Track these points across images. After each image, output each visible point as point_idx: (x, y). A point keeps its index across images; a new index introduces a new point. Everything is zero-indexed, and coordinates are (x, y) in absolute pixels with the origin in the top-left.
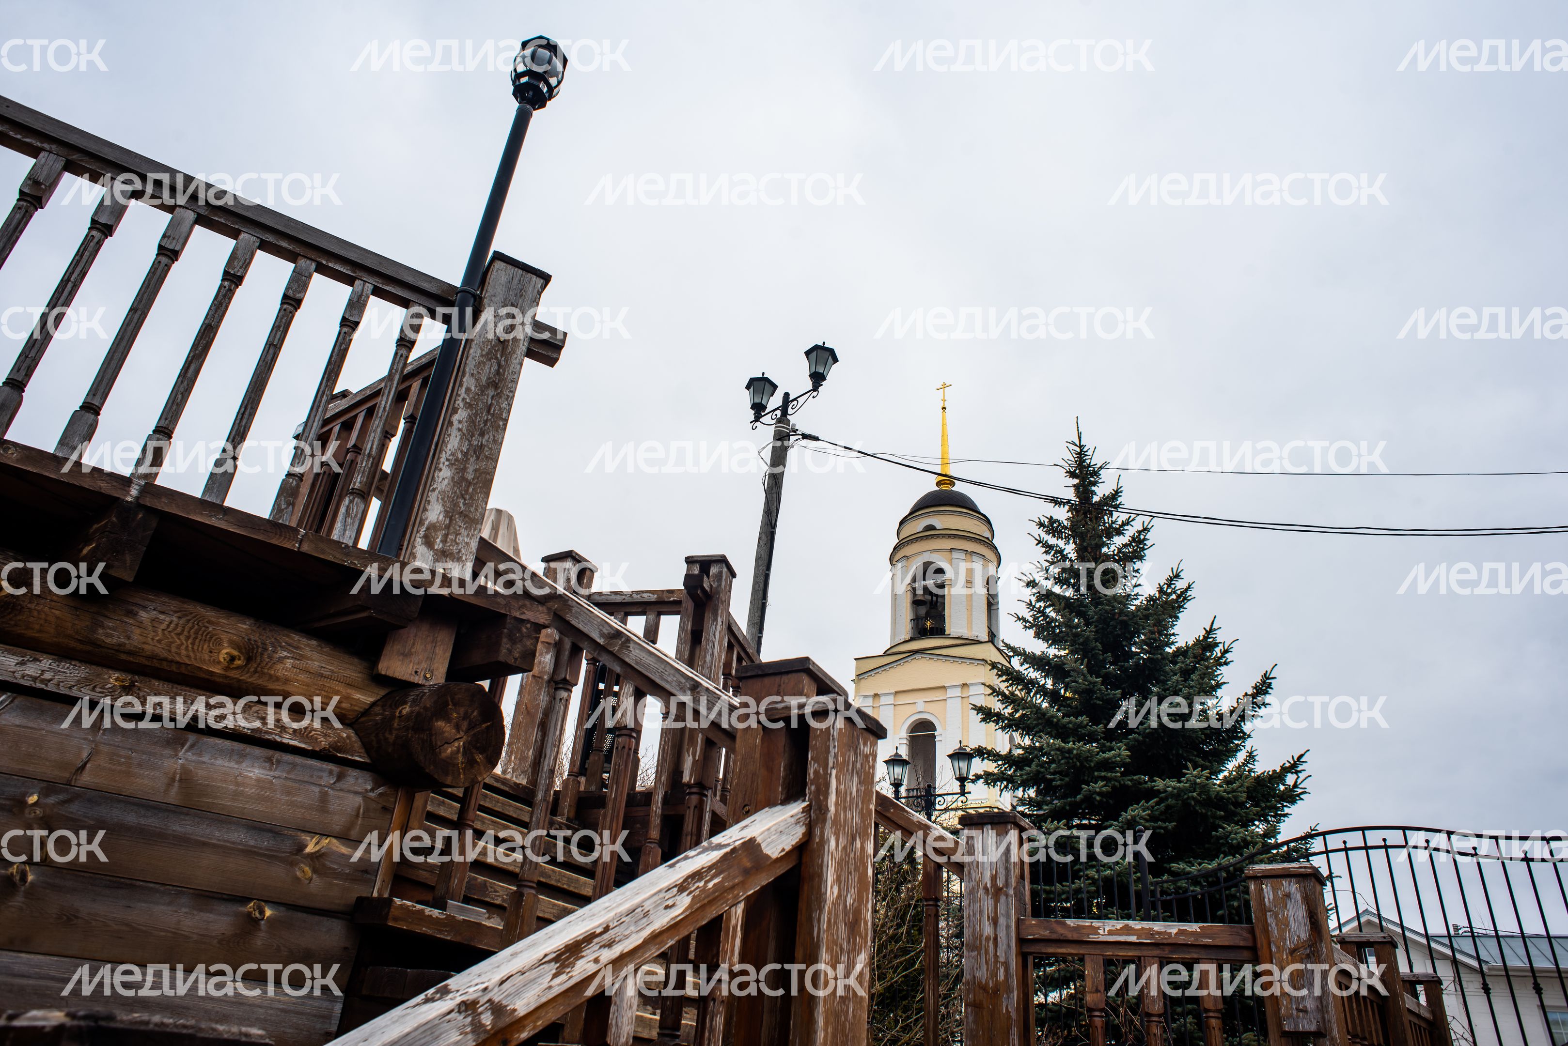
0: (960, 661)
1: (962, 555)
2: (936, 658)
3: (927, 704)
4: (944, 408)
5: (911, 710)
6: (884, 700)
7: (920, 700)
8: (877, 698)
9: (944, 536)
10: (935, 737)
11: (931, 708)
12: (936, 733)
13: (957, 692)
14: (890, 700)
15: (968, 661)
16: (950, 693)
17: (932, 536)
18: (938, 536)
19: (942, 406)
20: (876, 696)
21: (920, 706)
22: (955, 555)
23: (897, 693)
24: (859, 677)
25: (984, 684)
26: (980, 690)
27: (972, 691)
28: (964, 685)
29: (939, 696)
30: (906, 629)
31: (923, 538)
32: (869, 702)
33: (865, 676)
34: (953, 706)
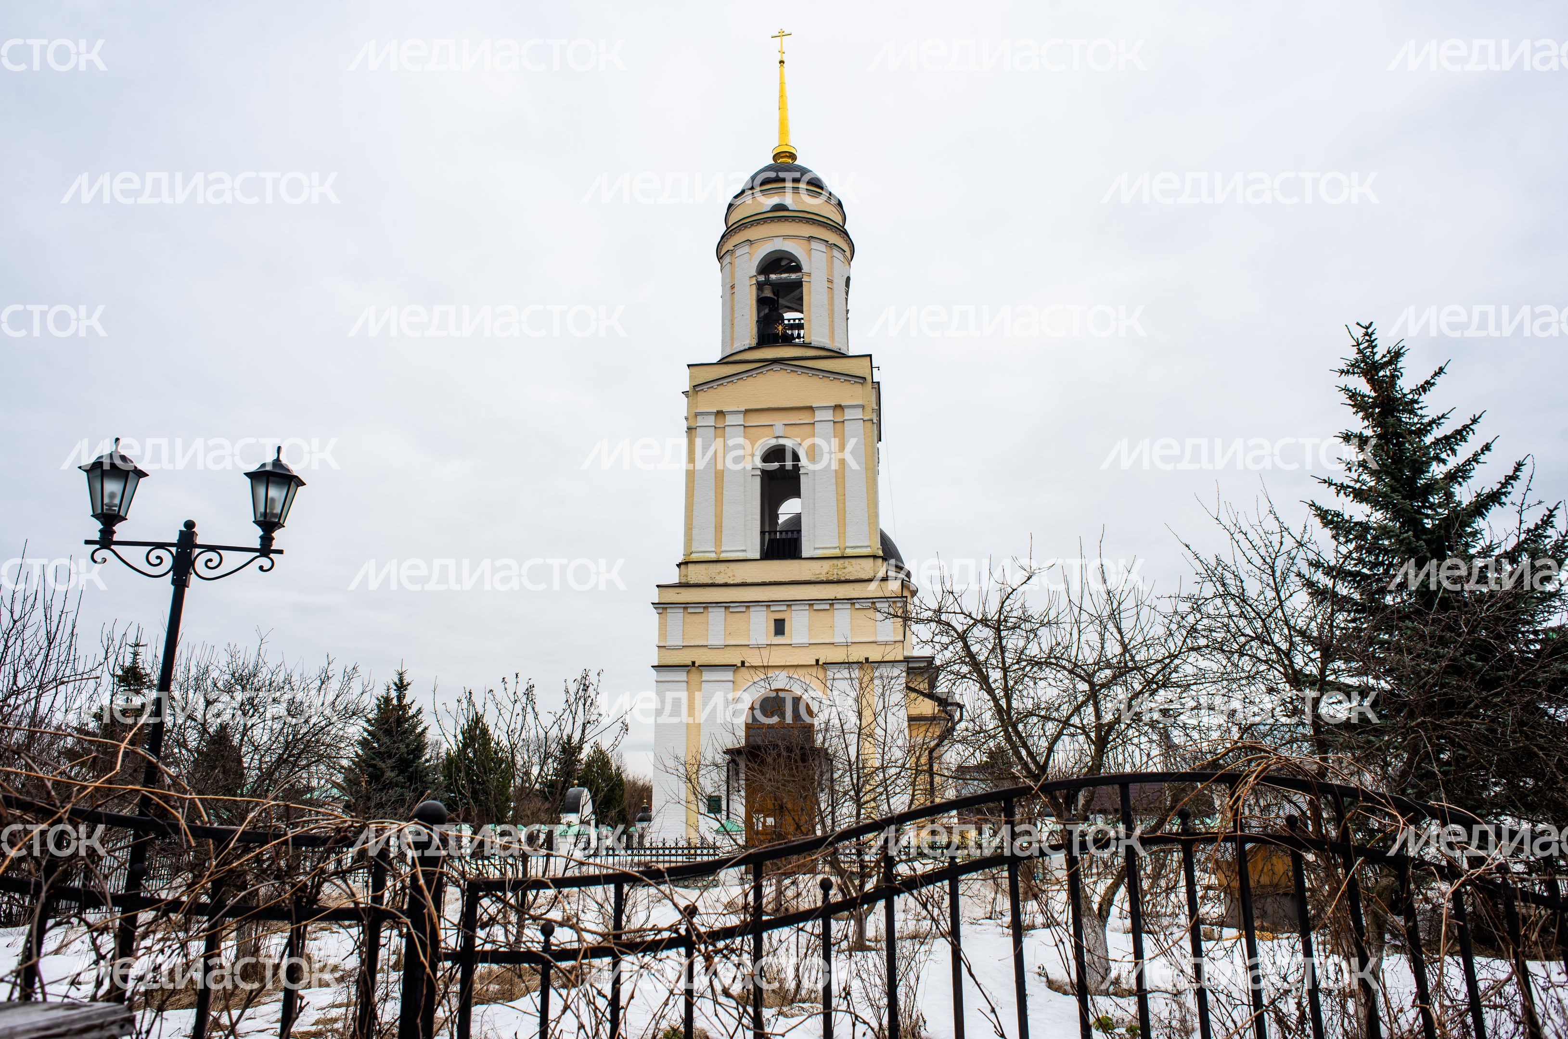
0: (832, 376)
1: (822, 247)
2: (800, 370)
3: (788, 428)
4: (782, 62)
5: (767, 433)
6: (730, 420)
7: (779, 422)
8: (720, 417)
9: (801, 220)
10: (799, 471)
11: (792, 433)
13: (828, 415)
14: (739, 419)
15: (843, 378)
16: (819, 415)
17: (786, 218)
18: (793, 219)
19: (779, 59)
20: (720, 414)
21: (778, 430)
22: (815, 245)
23: (747, 412)
24: (696, 388)
25: (863, 407)
26: (858, 414)
27: (849, 414)
28: (838, 408)
29: (805, 418)
30: (747, 334)
31: (772, 219)
32: (711, 421)
33: (705, 387)
34: (823, 433)
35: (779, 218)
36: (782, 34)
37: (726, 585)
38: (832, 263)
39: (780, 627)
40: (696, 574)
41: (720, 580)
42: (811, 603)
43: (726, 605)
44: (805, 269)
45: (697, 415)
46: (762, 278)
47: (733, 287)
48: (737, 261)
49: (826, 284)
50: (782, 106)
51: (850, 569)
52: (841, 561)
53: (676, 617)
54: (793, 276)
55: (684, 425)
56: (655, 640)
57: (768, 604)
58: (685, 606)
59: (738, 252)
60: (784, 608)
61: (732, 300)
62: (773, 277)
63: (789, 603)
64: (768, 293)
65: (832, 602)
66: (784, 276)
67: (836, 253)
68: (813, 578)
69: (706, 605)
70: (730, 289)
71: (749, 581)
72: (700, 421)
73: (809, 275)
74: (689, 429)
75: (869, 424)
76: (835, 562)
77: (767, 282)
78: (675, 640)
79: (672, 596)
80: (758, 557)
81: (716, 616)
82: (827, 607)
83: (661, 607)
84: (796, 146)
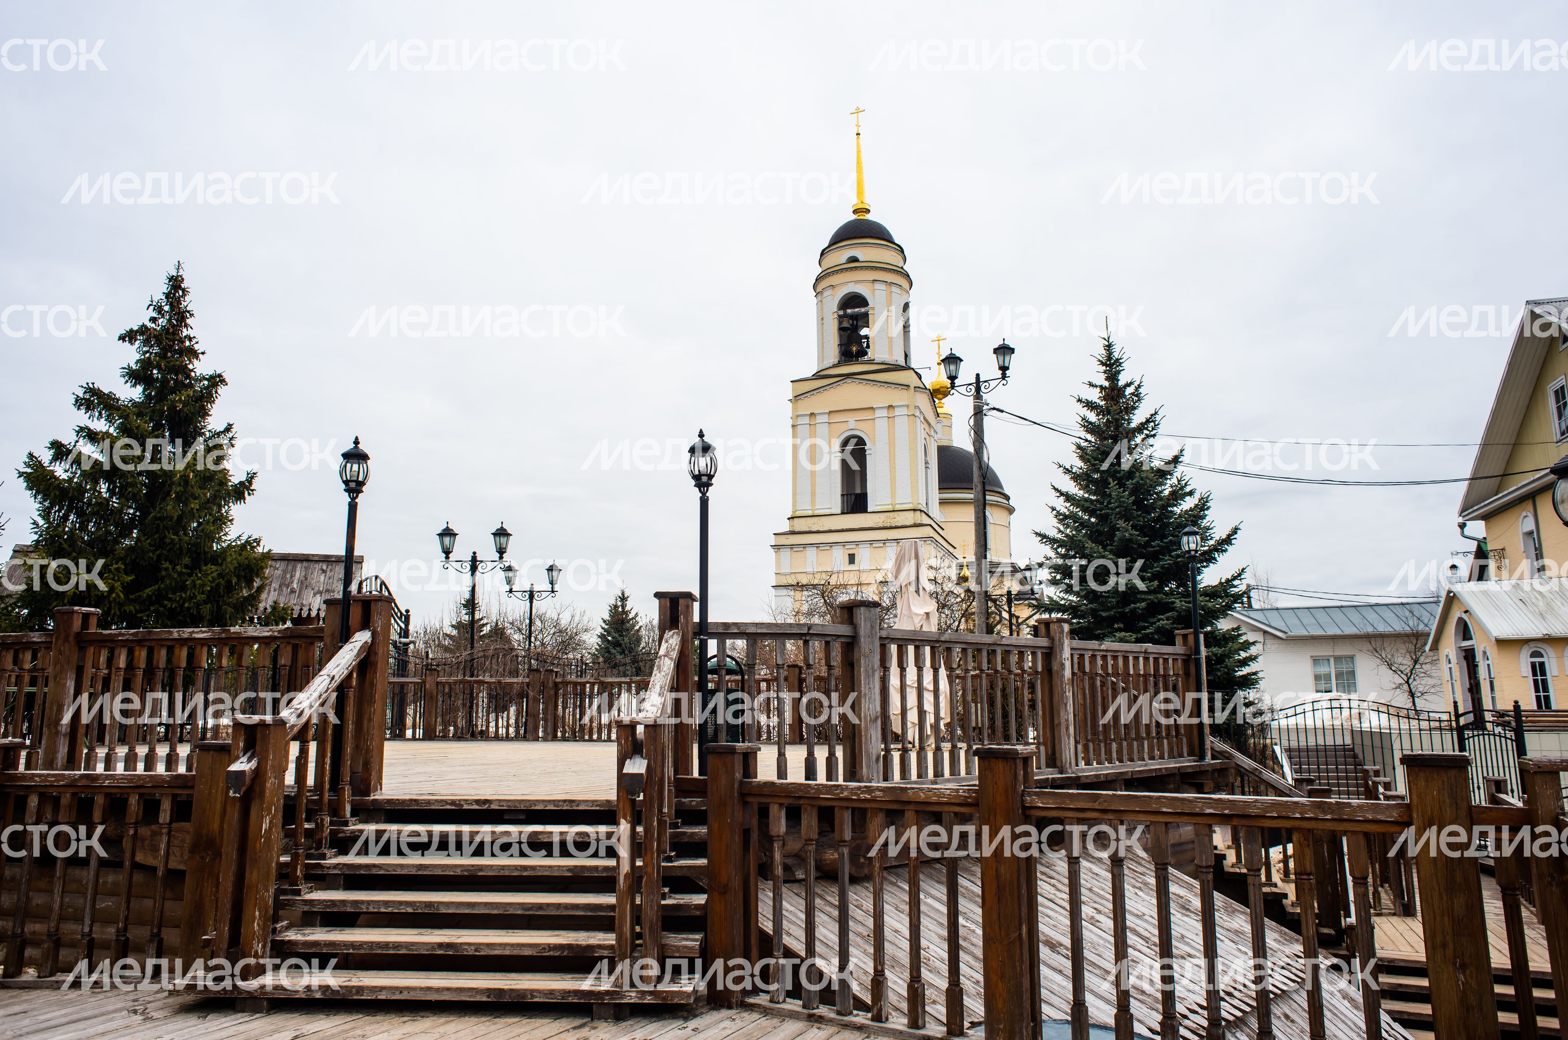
0: (886, 385)
1: (882, 286)
2: (865, 382)
3: (859, 423)
4: (858, 134)
5: (844, 427)
6: (819, 419)
7: (851, 419)
8: (813, 417)
9: (867, 268)
10: (865, 451)
11: (861, 425)
12: (866, 448)
13: (884, 413)
14: (825, 418)
15: (894, 386)
16: (878, 414)
17: (856, 268)
18: (861, 268)
19: (856, 132)
20: (812, 415)
21: (852, 424)
22: (878, 286)
23: (830, 412)
24: (797, 398)
25: (908, 406)
26: (904, 411)
27: (898, 411)
28: (890, 407)
29: (867, 415)
30: (833, 354)
31: (847, 269)
32: (806, 420)
33: (802, 397)
34: (881, 425)
35: (851, 269)
36: (858, 111)
37: (818, 532)
38: (891, 297)
39: (852, 559)
40: (800, 525)
41: (814, 529)
42: (871, 542)
43: (817, 545)
44: (871, 304)
45: (798, 416)
46: (841, 313)
47: (822, 319)
48: (824, 300)
50: (859, 169)
51: (898, 519)
52: (892, 513)
53: (786, 553)
54: (863, 310)
55: (790, 422)
56: (774, 570)
57: (844, 544)
58: (792, 546)
59: (826, 294)
60: (854, 546)
61: (823, 328)
62: (849, 311)
63: (857, 543)
64: (846, 324)
65: (885, 541)
66: (857, 310)
67: (894, 289)
68: (874, 526)
69: (805, 546)
70: (821, 320)
71: (833, 529)
72: (800, 421)
73: (873, 309)
74: (793, 426)
75: (912, 418)
76: (888, 514)
77: (846, 315)
78: (786, 569)
79: (783, 540)
80: (839, 511)
81: (811, 552)
82: (882, 545)
83: (777, 547)
84: (869, 202)
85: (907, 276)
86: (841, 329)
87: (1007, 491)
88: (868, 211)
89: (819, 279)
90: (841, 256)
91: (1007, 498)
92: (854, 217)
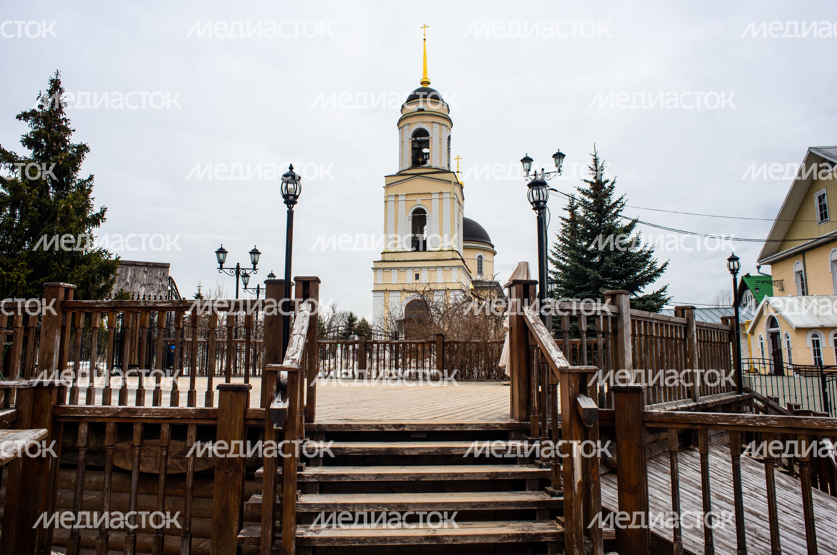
0: (438, 180)
1: (437, 126)
2: (426, 179)
3: (422, 201)
4: (425, 40)
5: (414, 203)
6: (400, 198)
7: (418, 199)
8: (397, 197)
9: (429, 115)
10: (426, 217)
11: (424, 203)
12: (426, 215)
13: (437, 196)
14: (404, 198)
15: (443, 181)
16: (434, 196)
17: (423, 114)
18: (426, 115)
19: (424, 38)
20: (397, 195)
21: (419, 202)
22: (435, 125)
23: (407, 194)
24: (388, 186)
25: (450, 193)
26: (448, 195)
27: (445, 196)
28: (441, 193)
29: (427, 197)
30: (408, 163)
31: (418, 115)
32: (393, 198)
33: (391, 185)
34: (435, 203)
35: (420, 115)
36: (425, 27)
37: (398, 261)
38: (442, 131)
39: (417, 277)
40: (388, 257)
41: (396, 259)
42: (428, 268)
43: (398, 269)
44: (430, 136)
45: (388, 196)
46: (414, 139)
47: (403, 142)
48: (404, 132)
49: (439, 141)
50: (425, 60)
51: (443, 255)
52: (440, 252)
53: (380, 273)
54: (426, 138)
55: (383, 200)
56: (373, 282)
57: (413, 268)
58: (383, 269)
59: (405, 128)
60: (419, 270)
61: (403, 147)
62: (418, 138)
63: (421, 268)
64: (416, 146)
65: (436, 267)
66: (422, 138)
67: (444, 127)
68: (430, 259)
69: (391, 269)
70: (402, 143)
71: (407, 260)
72: (389, 199)
73: (432, 138)
74: (385, 202)
75: (452, 199)
76: (438, 252)
77: (416, 141)
78: (380, 282)
79: (379, 265)
81: (394, 272)
82: (434, 269)
83: (375, 269)
84: (430, 78)
85: (450, 120)
86: (413, 149)
87: (492, 243)
88: (429, 83)
89: (400, 120)
90: (413, 108)
91: (493, 246)
92: (421, 86)
